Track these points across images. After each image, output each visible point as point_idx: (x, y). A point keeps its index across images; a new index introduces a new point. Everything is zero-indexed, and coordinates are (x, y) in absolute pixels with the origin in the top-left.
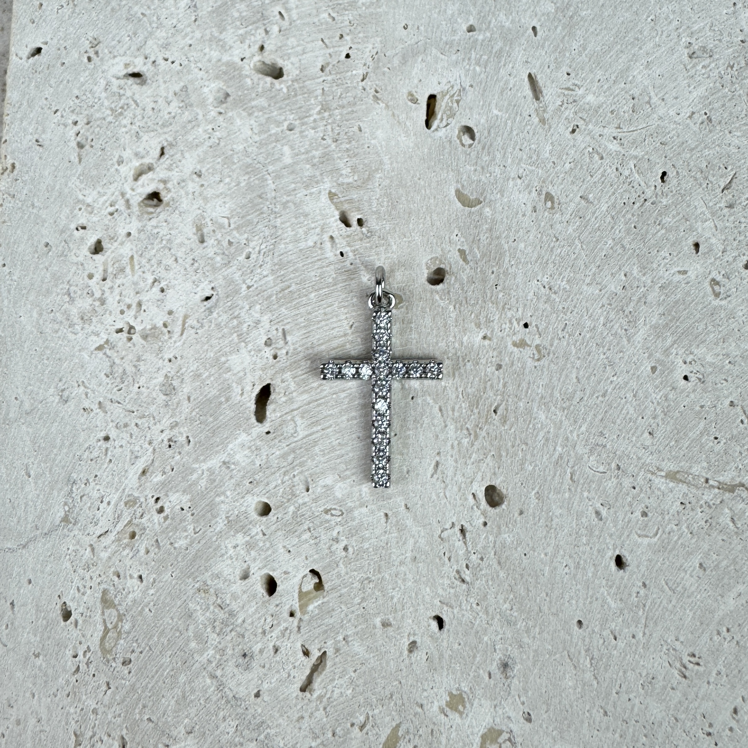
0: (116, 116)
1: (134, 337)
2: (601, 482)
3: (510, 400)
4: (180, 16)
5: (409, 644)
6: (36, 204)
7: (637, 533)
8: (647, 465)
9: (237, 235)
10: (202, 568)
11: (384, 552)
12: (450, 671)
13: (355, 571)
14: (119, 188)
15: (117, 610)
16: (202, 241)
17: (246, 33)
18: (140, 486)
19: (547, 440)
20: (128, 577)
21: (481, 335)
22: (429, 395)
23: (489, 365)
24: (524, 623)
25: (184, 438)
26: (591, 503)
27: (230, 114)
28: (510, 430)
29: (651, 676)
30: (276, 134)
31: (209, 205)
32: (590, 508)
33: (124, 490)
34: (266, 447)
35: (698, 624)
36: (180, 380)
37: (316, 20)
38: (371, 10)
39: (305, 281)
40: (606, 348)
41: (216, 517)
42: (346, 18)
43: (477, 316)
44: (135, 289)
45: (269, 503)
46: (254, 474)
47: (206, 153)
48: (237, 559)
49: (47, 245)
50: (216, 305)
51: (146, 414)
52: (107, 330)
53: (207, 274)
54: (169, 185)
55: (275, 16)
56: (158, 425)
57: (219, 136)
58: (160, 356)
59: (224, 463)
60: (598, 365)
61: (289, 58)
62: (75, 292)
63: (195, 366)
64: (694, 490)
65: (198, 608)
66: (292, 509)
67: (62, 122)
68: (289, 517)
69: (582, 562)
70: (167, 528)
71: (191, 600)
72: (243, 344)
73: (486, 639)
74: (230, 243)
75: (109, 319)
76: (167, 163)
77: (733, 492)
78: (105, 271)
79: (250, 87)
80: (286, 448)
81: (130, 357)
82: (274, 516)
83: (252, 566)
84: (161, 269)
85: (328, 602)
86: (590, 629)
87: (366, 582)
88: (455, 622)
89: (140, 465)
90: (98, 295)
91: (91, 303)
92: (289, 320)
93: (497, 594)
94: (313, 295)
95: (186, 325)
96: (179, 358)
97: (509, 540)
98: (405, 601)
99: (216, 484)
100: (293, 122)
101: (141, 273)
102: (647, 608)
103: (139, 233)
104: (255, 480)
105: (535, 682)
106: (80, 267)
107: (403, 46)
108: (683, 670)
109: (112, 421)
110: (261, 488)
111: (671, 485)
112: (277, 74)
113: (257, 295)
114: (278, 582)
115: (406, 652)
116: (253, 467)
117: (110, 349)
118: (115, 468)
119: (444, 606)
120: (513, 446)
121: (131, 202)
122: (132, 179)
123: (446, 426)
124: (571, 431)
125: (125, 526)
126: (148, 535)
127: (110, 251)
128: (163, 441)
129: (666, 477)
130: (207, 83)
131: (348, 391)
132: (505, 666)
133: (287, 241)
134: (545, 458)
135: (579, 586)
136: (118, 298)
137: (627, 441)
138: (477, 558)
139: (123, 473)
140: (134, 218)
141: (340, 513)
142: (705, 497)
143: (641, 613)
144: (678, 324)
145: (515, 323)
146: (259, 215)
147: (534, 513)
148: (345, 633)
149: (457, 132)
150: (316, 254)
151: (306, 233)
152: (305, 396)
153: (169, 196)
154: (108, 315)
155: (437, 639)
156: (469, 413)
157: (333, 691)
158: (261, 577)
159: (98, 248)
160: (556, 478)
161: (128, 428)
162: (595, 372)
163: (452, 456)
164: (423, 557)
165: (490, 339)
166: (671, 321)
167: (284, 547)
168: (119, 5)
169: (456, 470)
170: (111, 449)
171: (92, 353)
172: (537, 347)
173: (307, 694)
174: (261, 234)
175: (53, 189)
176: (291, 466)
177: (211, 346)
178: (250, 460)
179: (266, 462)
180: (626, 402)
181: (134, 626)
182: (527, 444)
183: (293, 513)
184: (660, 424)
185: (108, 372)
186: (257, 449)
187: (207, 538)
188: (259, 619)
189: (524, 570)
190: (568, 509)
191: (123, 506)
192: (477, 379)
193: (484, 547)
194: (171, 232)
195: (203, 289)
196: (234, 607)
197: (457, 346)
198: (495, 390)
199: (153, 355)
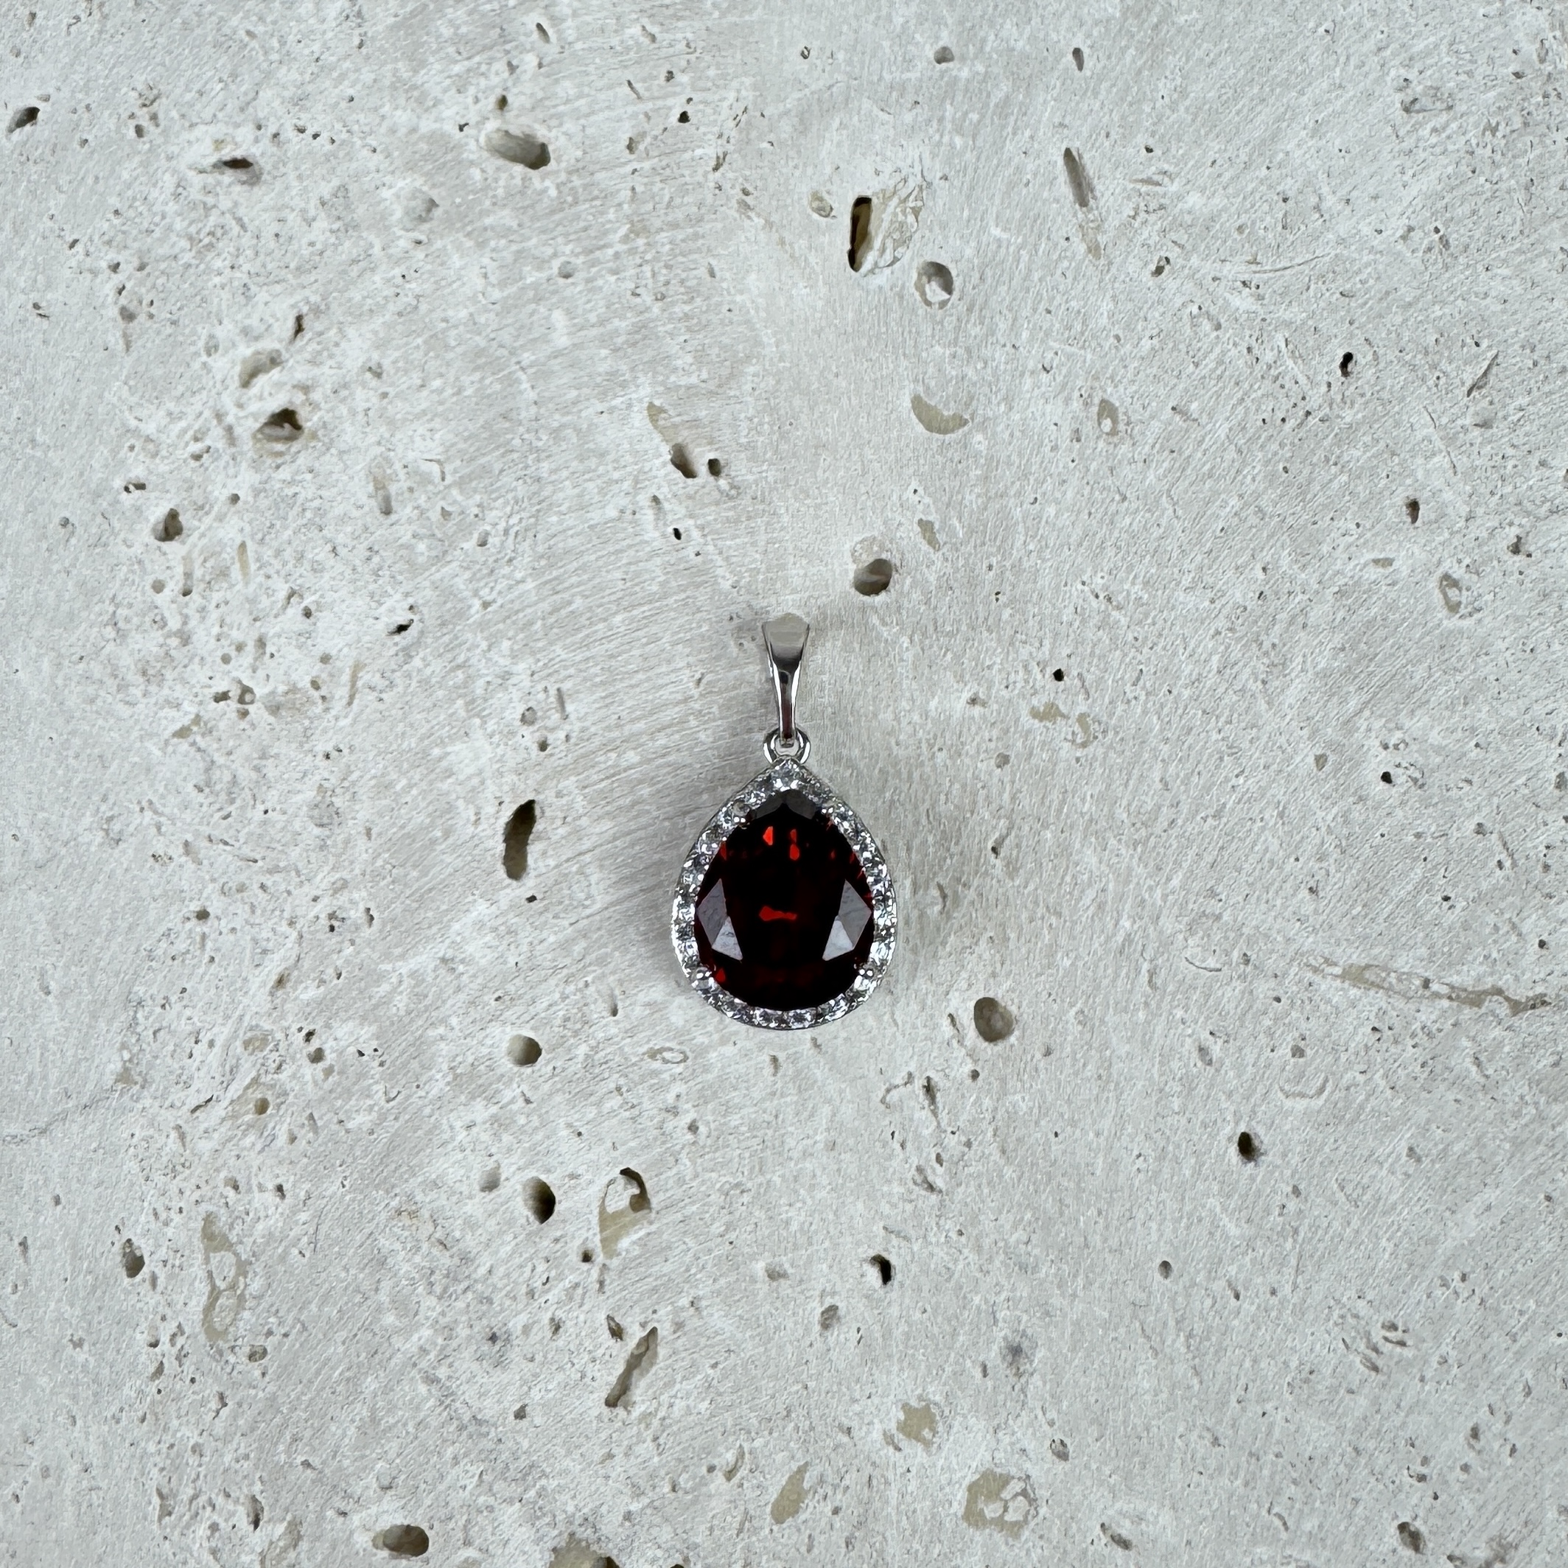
0: (199, 252)
1: (251, 708)
2: (1211, 991)
3: (1026, 827)
4: (330, 35)
5: (823, 1313)
6: (40, 438)
7: (1281, 1089)
8: (1303, 954)
9: (459, 498)
10: (404, 1168)
11: (770, 1132)
12: (905, 1364)
13: (712, 1170)
14: (211, 403)
15: (236, 1254)
16: (387, 511)
17: (469, 70)
18: (274, 1009)
19: (1101, 907)
20: (255, 1189)
21: (966, 696)
23: (983, 757)
24: (1054, 1269)
25: (361, 912)
26: (1189, 1032)
27: (439, 244)
28: (1026, 887)
29: (1307, 1369)
30: (535, 286)
31: (398, 436)
32: (1188, 1041)
33: (241, 1018)
34: (528, 927)
35: (1405, 1266)
36: (348, 796)
37: (615, 41)
38: (731, 18)
39: (602, 590)
40: (1223, 719)
41: (429, 1069)
42: (679, 36)
43: (958, 658)
44: (250, 612)
45: (536, 1038)
46: (504, 982)
47: (389, 326)
48: (473, 1151)
49: (65, 523)
50: (418, 643)
51: (282, 864)
52: (196, 696)
53: (400, 578)
54: (316, 396)
55: (528, 35)
56: (306, 888)
57: (418, 291)
58: (307, 747)
59: (444, 960)
60: (1207, 753)
61: (561, 125)
62: (127, 620)
63: (380, 767)
64: (1400, 1003)
65: (398, 1246)
66: (582, 1050)
67: (88, 263)
68: (576, 1066)
69: (1171, 1148)
70: (331, 1091)
71: (384, 1230)
72: (477, 721)
73: (977, 1300)
74: (445, 514)
75: (198, 674)
76: (309, 349)
77: (1479, 1006)
78: (187, 574)
79: (479, 185)
80: (570, 930)
81: (246, 748)
82: (546, 1064)
83: (504, 1163)
84: (305, 569)
85: (659, 1232)
86: (1186, 1278)
87: (734, 1192)
88: (914, 1268)
89: (273, 967)
90: (174, 624)
91: (161, 640)
92: (572, 671)
93: (1000, 1212)
94: (619, 618)
95: (360, 684)
96: (346, 751)
97: (1024, 1107)
98: (814, 1227)
99: (428, 1001)
100: (573, 260)
101: (261, 579)
102: (1302, 1235)
103: (256, 496)
104: (506, 993)
105: (1076, 1382)
106: (136, 567)
107: (797, 95)
108: (1374, 1355)
109: (213, 880)
110: (519, 1009)
111: (1354, 992)
112: (536, 157)
113: (503, 621)
114: (558, 1195)
115: (817, 1328)
116: (503, 968)
117: (203, 735)
118: (222, 974)
119: (893, 1237)
120: (1031, 920)
121: (238, 431)
122: (237, 383)
124: (1150, 888)
125: (244, 1090)
126: (292, 1105)
127: (196, 534)
128: (317, 918)
129: (1343, 977)
130: (388, 179)
132: (1015, 1352)
133: (563, 508)
134: (1096, 944)
135: (1164, 1196)
136: (216, 630)
137: (1263, 907)
138: (959, 1141)
139: (238, 985)
140: (243, 465)
141: (681, 1057)
142: (1422, 1017)
143: (1289, 1245)
144: (1372, 668)
145: (1036, 671)
146: (503, 455)
147: (1074, 1053)
148: (693, 1292)
149: (915, 276)
150: (622, 536)
151: (602, 492)
152: (606, 825)
153: (316, 418)
154: (195, 666)
155: (880, 1300)
156: (941, 853)
157: (671, 1406)
158: (524, 1185)
159: (171, 529)
160: (1119, 982)
161: (246, 894)
162: (1201, 767)
163: (907, 941)
164: (851, 1142)
165: (984, 704)
166: (1357, 662)
167: (569, 1125)
168: (198, 14)
169: (915, 969)
170: (212, 937)
171: (167, 742)
172: (1082, 718)
173: (620, 1411)
174: (510, 496)
175: (74, 406)
176: (580, 965)
177: (411, 725)
178: (496, 955)
179: (529, 958)
180: (1263, 829)
181: (270, 1284)
182: (1059, 915)
183: (587, 1056)
184: (1332, 870)
185: (200, 779)
186: (509, 932)
187: (411, 1109)
188: (521, 1266)
189: (1053, 1164)
190: (1143, 1043)
191: (240, 1050)
192: (957, 786)
193: (971, 1122)
194: (322, 492)
195: (392, 610)
196: (472, 1244)
197: (916, 718)
198: (995, 806)
199: (294, 746)
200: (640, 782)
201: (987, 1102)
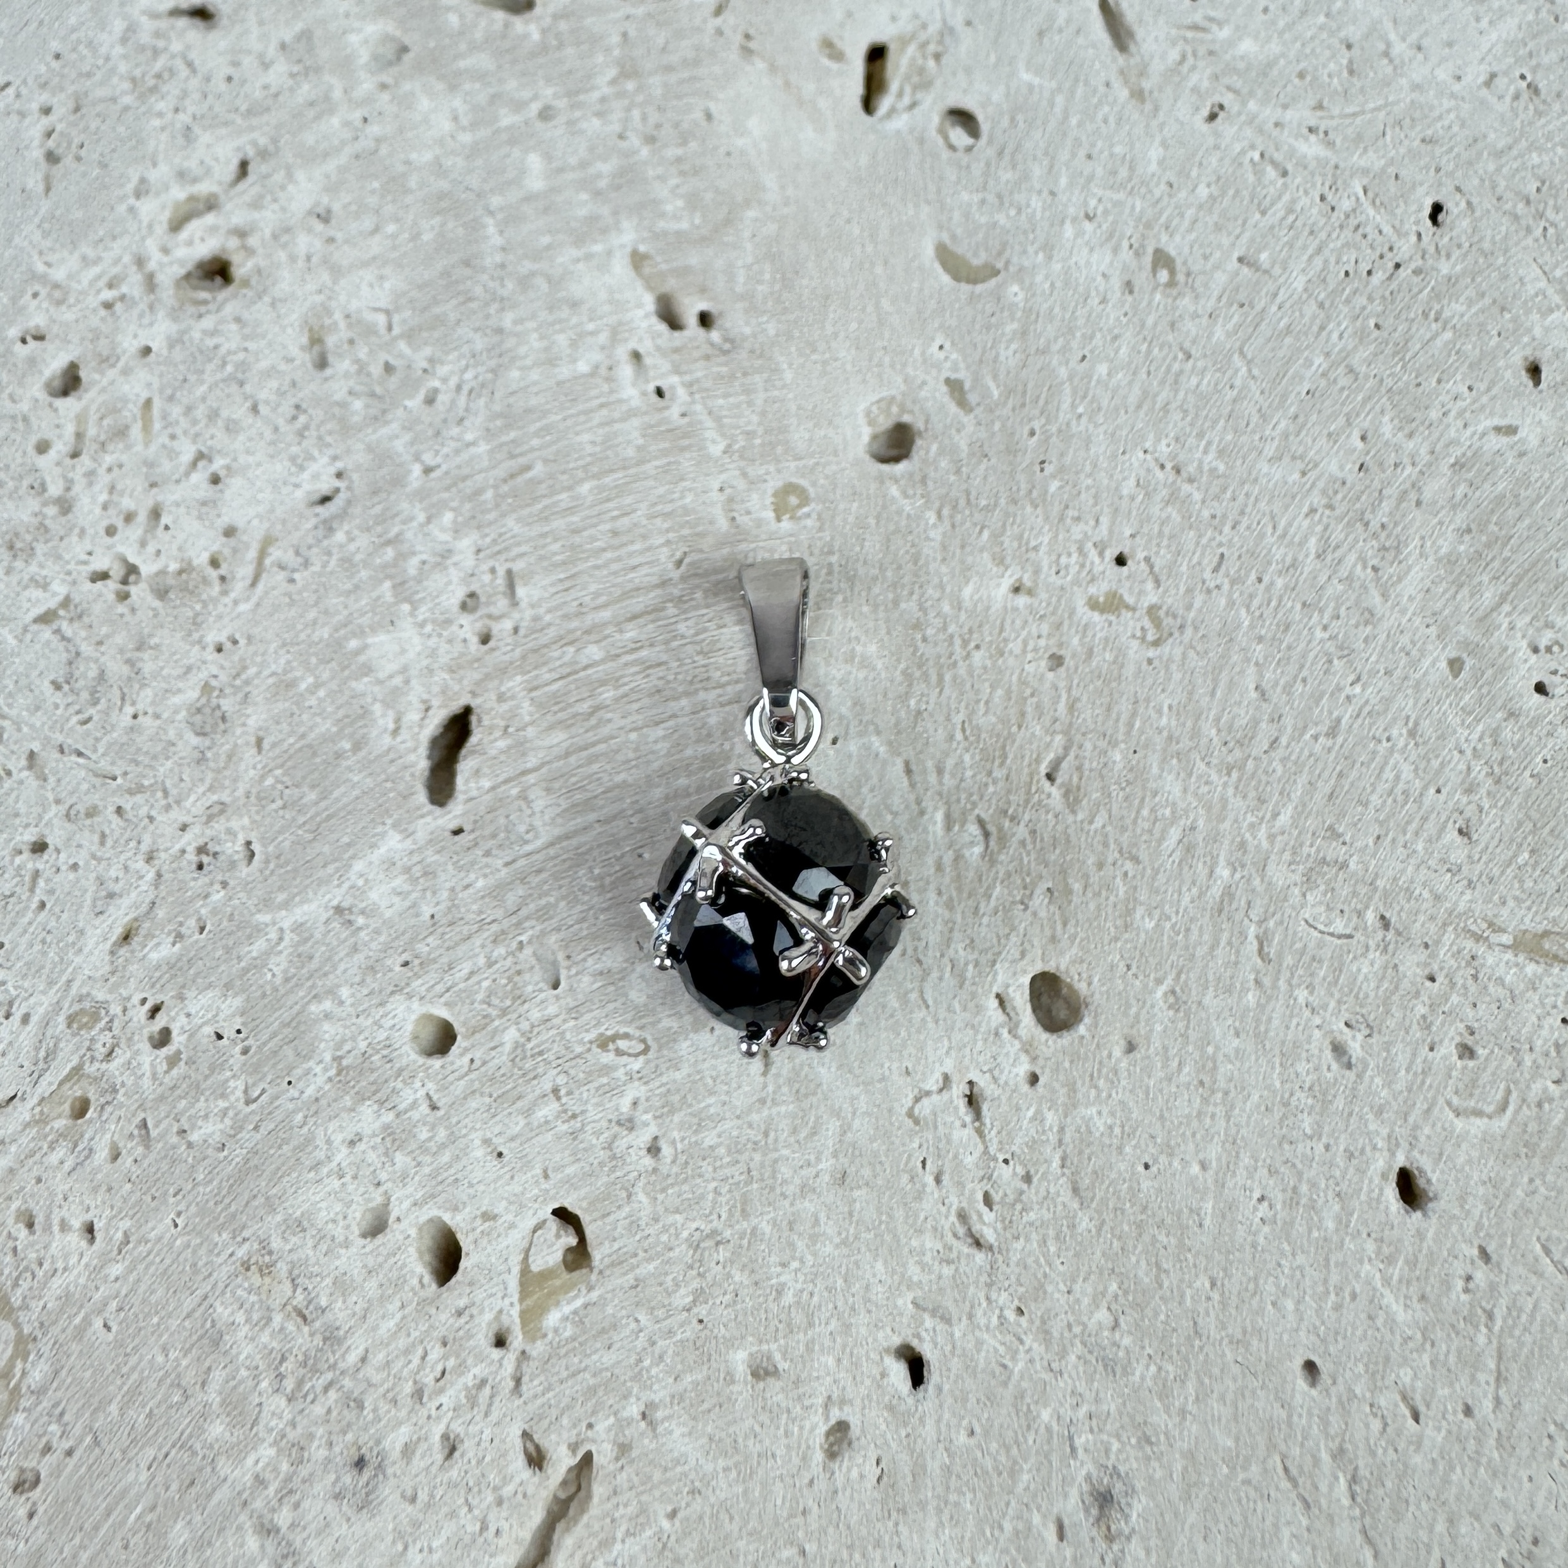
0: (142, 95)
1: (133, 590)
2: (1342, 964)
3: (1088, 746)
5: (828, 1434)
7: (1449, 1104)
8: (1459, 916)
9: (408, 350)
10: (261, 1200)
11: (757, 1157)
12: (945, 1517)
13: (677, 1211)
14: (134, 248)
15: (17, 1325)
16: (322, 365)
18: (113, 973)
19: (1189, 849)
20: (56, 1228)
21: (1007, 583)
22: (878, 733)
23: (1029, 656)
24: (1153, 1369)
25: (239, 846)
26: (1317, 1021)
27: (407, 86)
28: (1091, 822)
29: (1530, 1534)
30: (508, 128)
31: (343, 282)
32: (1317, 1033)
33: (69, 983)
34: (450, 867)
36: (240, 696)
39: (568, 454)
40: (1327, 616)
41: (307, 1058)
43: (996, 537)
44: (147, 476)
45: (450, 1019)
46: (413, 940)
47: (344, 170)
48: (355, 1177)
50: (343, 515)
51: (146, 783)
52: (69, 573)
53: (329, 439)
54: (252, 241)
56: (174, 811)
57: (379, 135)
58: (196, 636)
59: (339, 910)
60: (1312, 655)
63: (283, 661)
65: (240, 1317)
66: (511, 1035)
67: (17, 106)
68: (502, 1058)
69: (1304, 1188)
70: (174, 1088)
71: (223, 1293)
72: (406, 607)
73: (1046, 1415)
74: (389, 369)
75: (76, 548)
76: (251, 192)
78: (79, 436)
79: (456, 30)
80: (504, 872)
81: (119, 639)
82: (462, 1055)
83: (396, 1196)
84: (217, 429)
85: (601, 1303)
86: (1341, 1387)
87: (709, 1243)
88: (955, 1363)
89: (119, 916)
90: (55, 489)
91: (37, 509)
92: (524, 548)
93: (1074, 1281)
94: (585, 488)
95: (268, 562)
96: (242, 642)
97: (1100, 1125)
98: (815, 1299)
100: (552, 102)
101: (167, 441)
102: (1499, 1323)
103: (170, 348)
104: (416, 957)
105: (1194, 1550)
106: (20, 425)
109: (58, 802)
110: (431, 977)
111: (1531, 969)
112: (521, 4)
113: (447, 489)
114: (465, 1243)
115: (819, 1456)
116: (413, 921)
117: (71, 620)
118: (53, 924)
119: (926, 1316)
120: (1100, 866)
121: (159, 278)
122: (165, 228)
123: (922, 813)
124: (1252, 826)
125: (60, 1084)
126: (121, 1106)
127: (95, 389)
128: (183, 852)
129: (1516, 946)
130: (357, 24)
131: (671, 723)
132: (1104, 1500)
133: (528, 362)
134: (1186, 900)
135: (1300, 1259)
136: (103, 497)
137: (1401, 852)
138: (1015, 1174)
139: (71, 939)
140: (161, 314)
141: (641, 1047)
143: (1481, 1339)
144: (1506, 553)
145: (1093, 554)
146: (461, 304)
147: (1166, 1049)
148: (647, 1396)
149: (936, 119)
150: (593, 393)
151: (574, 344)
152: (559, 737)
153: (250, 264)
154: (74, 539)
155: (907, 1414)
156: (982, 778)
158: (420, 1229)
159: (68, 383)
160: (1219, 952)
161: (96, 819)
162: (1305, 674)
163: (940, 893)
164: (866, 1172)
165: (1030, 593)
166: (1488, 545)
167: (486, 1142)
169: (951, 930)
170: (48, 873)
171: (25, 630)
172: (1152, 611)
174: (465, 349)
176: (514, 919)
178: (407, 903)
179: (450, 909)
180: (1392, 750)
181: (56, 1373)
182: (1136, 860)
183: (517, 1045)
184: (1486, 806)
185: (60, 676)
186: (426, 874)
187: (279, 1115)
188: (407, 1352)
189: (1144, 1209)
190: (1257, 1035)
191: (62, 1026)
192: (1000, 692)
193: (1033, 1145)
194: (248, 344)
195: (316, 477)
196: (341, 1315)
197: (946, 608)
198: (1047, 720)
199: (179, 635)
200: (603, 683)
201: (1051, 1118)
